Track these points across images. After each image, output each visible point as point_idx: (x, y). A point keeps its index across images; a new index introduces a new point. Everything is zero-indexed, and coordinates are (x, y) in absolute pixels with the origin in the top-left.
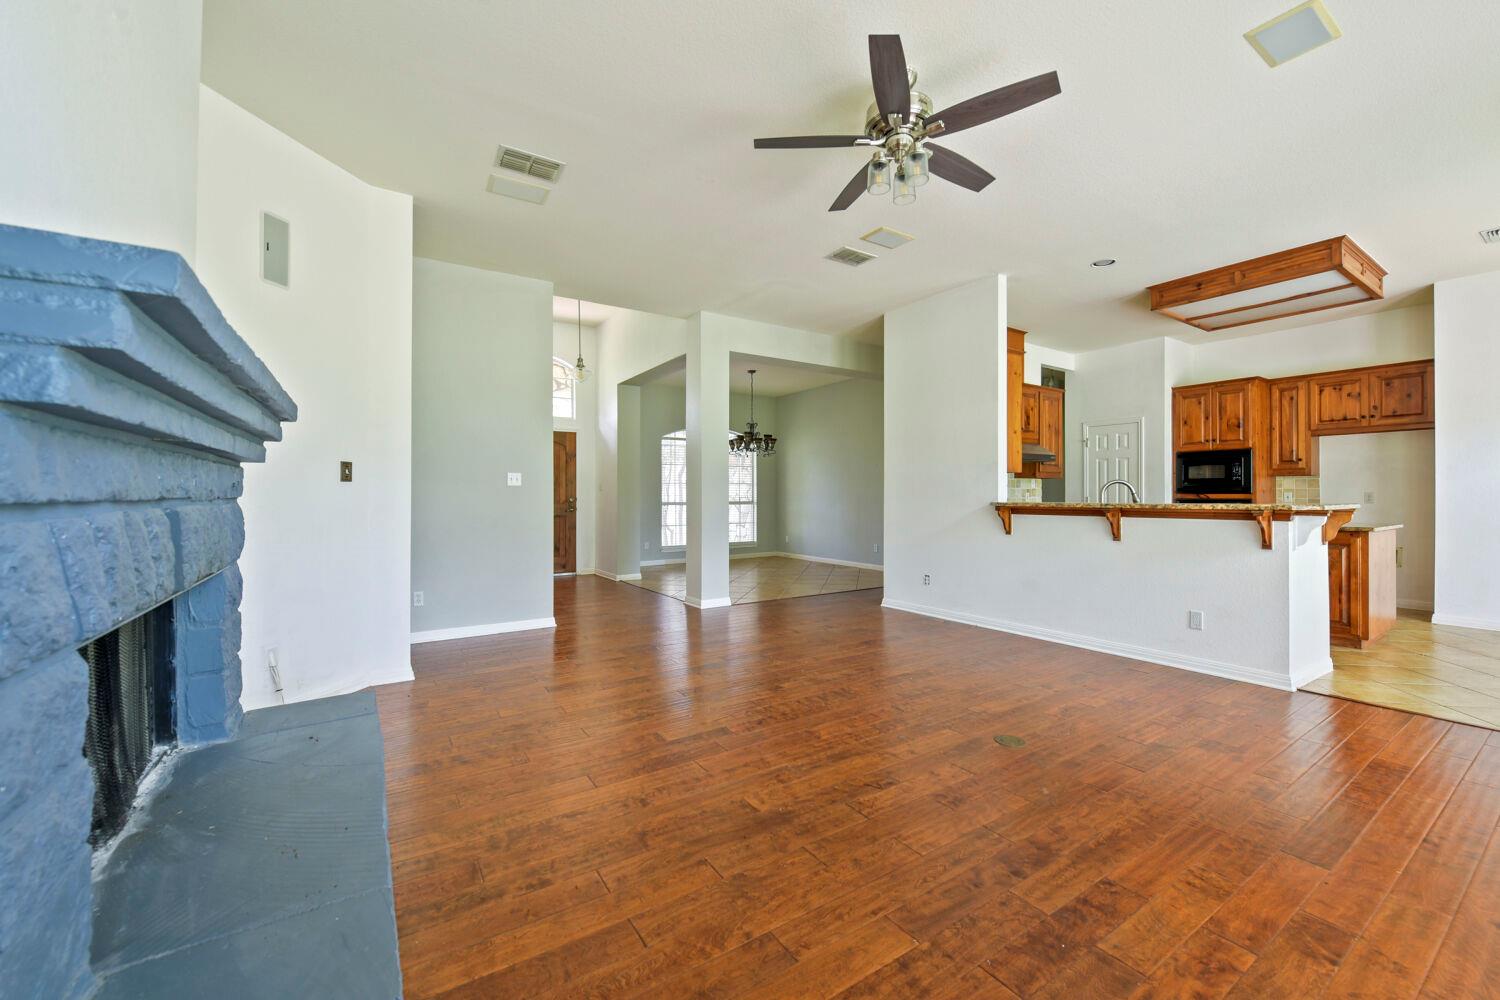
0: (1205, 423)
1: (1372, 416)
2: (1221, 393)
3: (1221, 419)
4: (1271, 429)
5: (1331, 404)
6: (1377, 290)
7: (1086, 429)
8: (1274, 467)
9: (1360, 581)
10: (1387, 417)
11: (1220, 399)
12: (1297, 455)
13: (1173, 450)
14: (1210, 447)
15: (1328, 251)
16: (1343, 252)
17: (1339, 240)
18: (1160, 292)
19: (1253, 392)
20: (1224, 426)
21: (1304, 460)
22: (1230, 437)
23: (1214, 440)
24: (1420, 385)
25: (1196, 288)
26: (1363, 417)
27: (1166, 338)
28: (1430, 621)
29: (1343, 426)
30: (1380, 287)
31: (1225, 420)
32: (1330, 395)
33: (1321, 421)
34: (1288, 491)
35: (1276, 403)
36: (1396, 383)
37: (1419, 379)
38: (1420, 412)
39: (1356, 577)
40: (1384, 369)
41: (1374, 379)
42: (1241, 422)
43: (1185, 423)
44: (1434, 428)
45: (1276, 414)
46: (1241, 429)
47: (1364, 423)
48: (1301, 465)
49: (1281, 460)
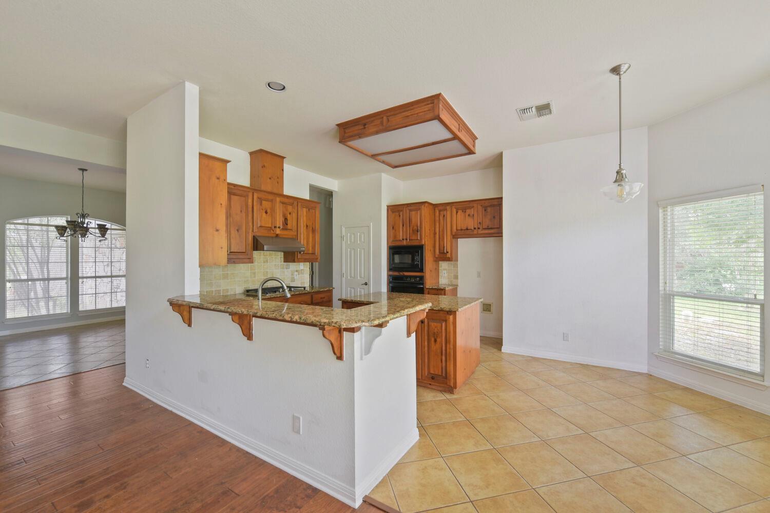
0: (402, 228)
1: (479, 228)
2: (410, 211)
3: (409, 226)
4: (435, 234)
5: (462, 220)
6: (471, 147)
7: (344, 229)
8: (437, 256)
9: (452, 347)
10: (485, 229)
11: (409, 213)
12: (446, 250)
13: (387, 244)
14: (405, 243)
15: (432, 105)
16: (441, 106)
17: (438, 96)
18: (344, 129)
19: (425, 211)
20: (411, 231)
21: (449, 252)
22: (414, 238)
23: (406, 239)
24: (499, 211)
25: (362, 127)
26: (475, 228)
27: (382, 174)
28: (501, 350)
29: (467, 233)
30: (474, 146)
31: (411, 227)
32: (461, 215)
33: (457, 230)
34: (445, 269)
35: (437, 219)
36: (489, 209)
37: (498, 207)
38: (498, 227)
39: (450, 344)
40: (484, 201)
41: (480, 207)
42: (419, 228)
43: (393, 228)
44: (502, 236)
45: (437, 224)
46: (419, 233)
47: (475, 232)
48: (449, 255)
49: (439, 252)
